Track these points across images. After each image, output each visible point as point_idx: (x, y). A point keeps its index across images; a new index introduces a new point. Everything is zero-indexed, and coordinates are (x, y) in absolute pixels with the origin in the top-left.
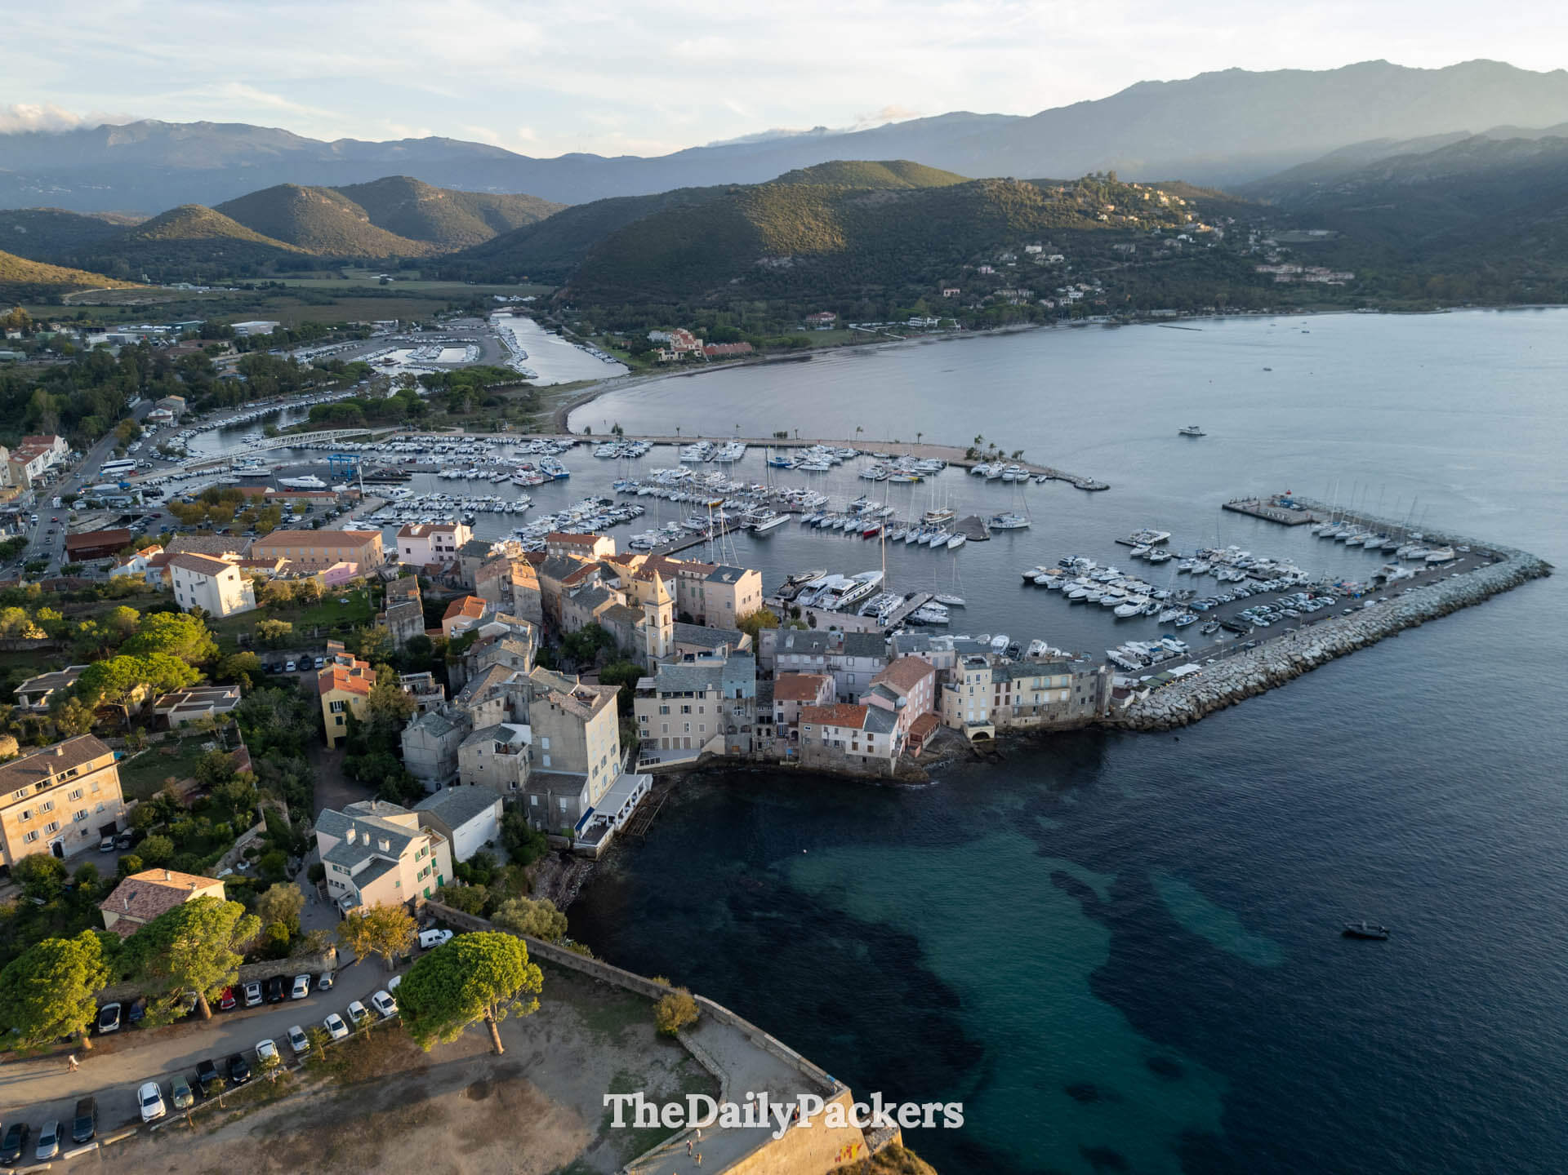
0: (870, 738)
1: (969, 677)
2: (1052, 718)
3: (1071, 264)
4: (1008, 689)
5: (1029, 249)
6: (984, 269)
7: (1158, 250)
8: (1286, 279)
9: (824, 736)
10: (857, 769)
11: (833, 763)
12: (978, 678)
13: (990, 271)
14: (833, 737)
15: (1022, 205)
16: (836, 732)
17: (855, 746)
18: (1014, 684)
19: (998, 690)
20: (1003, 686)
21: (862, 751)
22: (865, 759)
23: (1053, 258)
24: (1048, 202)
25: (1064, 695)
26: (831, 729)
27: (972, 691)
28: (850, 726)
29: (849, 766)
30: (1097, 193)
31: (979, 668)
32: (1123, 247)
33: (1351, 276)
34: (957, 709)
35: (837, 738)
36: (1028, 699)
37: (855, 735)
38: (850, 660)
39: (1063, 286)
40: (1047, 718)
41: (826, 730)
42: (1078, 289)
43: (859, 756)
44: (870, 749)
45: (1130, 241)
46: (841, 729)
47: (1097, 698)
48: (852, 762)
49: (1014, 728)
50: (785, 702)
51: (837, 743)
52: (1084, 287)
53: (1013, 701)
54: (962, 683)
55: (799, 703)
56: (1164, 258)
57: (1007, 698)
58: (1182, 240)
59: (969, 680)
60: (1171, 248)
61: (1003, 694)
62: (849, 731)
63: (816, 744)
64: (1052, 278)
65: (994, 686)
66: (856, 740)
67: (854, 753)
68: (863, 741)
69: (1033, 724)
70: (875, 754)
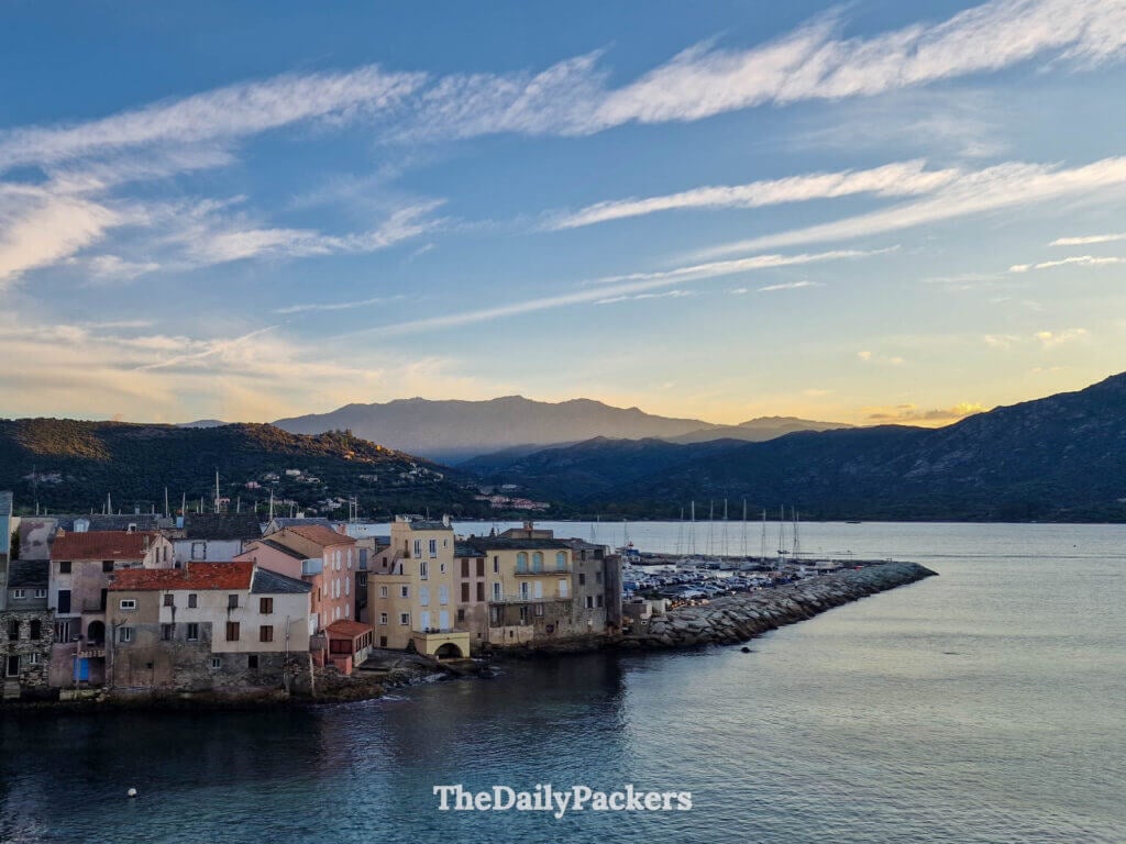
0: (266, 607)
1: (417, 544)
2: (551, 629)
3: (328, 485)
4: (480, 572)
5: (289, 472)
6: (251, 484)
7: (397, 480)
8: (500, 506)
9: (165, 616)
10: (238, 686)
11: (185, 679)
12: (432, 545)
13: (257, 486)
14: (184, 616)
15: (279, 443)
16: (192, 603)
17: (233, 631)
18: (489, 562)
19: (465, 573)
20: (473, 563)
21: (249, 643)
22: (253, 660)
23: (311, 480)
24: (300, 443)
25: (564, 588)
26: (181, 597)
27: (423, 572)
28: (222, 587)
29: (219, 682)
30: (339, 441)
31: (434, 528)
32: (368, 477)
33: (548, 506)
34: (400, 606)
35: (194, 616)
36: (511, 593)
37: (233, 604)
38: (199, 548)
39: (323, 499)
40: (542, 629)
41: (169, 602)
42: (337, 502)
43: (241, 655)
44: (266, 633)
45: (373, 473)
46: (202, 596)
47: (608, 599)
48: (225, 671)
49: (495, 647)
50: (76, 565)
51: (192, 629)
52: (340, 500)
53: (490, 595)
54: (407, 555)
55: (108, 567)
56: (402, 486)
57: (480, 586)
58: (414, 475)
59: (417, 550)
60: (406, 479)
61: (473, 580)
62: (221, 597)
63: (146, 640)
64: (311, 493)
65: (459, 562)
66: (235, 616)
67: (231, 648)
68: (250, 619)
69: (523, 640)
70: (276, 646)
